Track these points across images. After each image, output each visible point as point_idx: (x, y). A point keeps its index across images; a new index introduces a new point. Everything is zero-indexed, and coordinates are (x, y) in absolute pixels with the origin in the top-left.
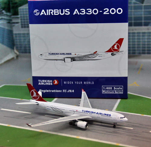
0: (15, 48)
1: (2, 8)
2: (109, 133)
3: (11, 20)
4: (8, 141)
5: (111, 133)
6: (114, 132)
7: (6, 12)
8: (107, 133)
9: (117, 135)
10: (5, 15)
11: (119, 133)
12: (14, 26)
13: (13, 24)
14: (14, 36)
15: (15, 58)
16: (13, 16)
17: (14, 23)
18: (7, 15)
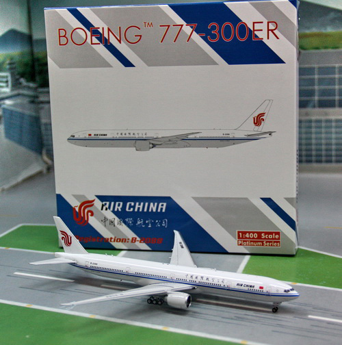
0: (44, 152)
1: (19, 74)
2: (227, 320)
3: (37, 97)
4: (27, 336)
5: (232, 319)
6: (239, 318)
7: (28, 81)
8: (224, 320)
9: (243, 323)
10: (25, 87)
11: (247, 319)
12: (42, 108)
13: (41, 105)
14: (43, 128)
15: (45, 171)
16: (40, 90)
17: (42, 102)
18: (29, 88)
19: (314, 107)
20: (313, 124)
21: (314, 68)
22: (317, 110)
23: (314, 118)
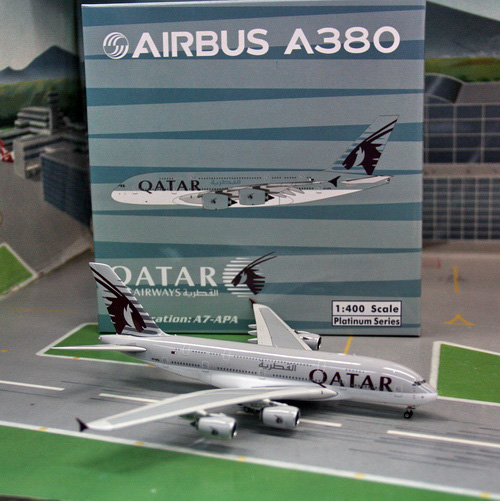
19: (479, 161)
20: (477, 185)
21: (481, 107)
22: (483, 165)
23: (477, 177)
